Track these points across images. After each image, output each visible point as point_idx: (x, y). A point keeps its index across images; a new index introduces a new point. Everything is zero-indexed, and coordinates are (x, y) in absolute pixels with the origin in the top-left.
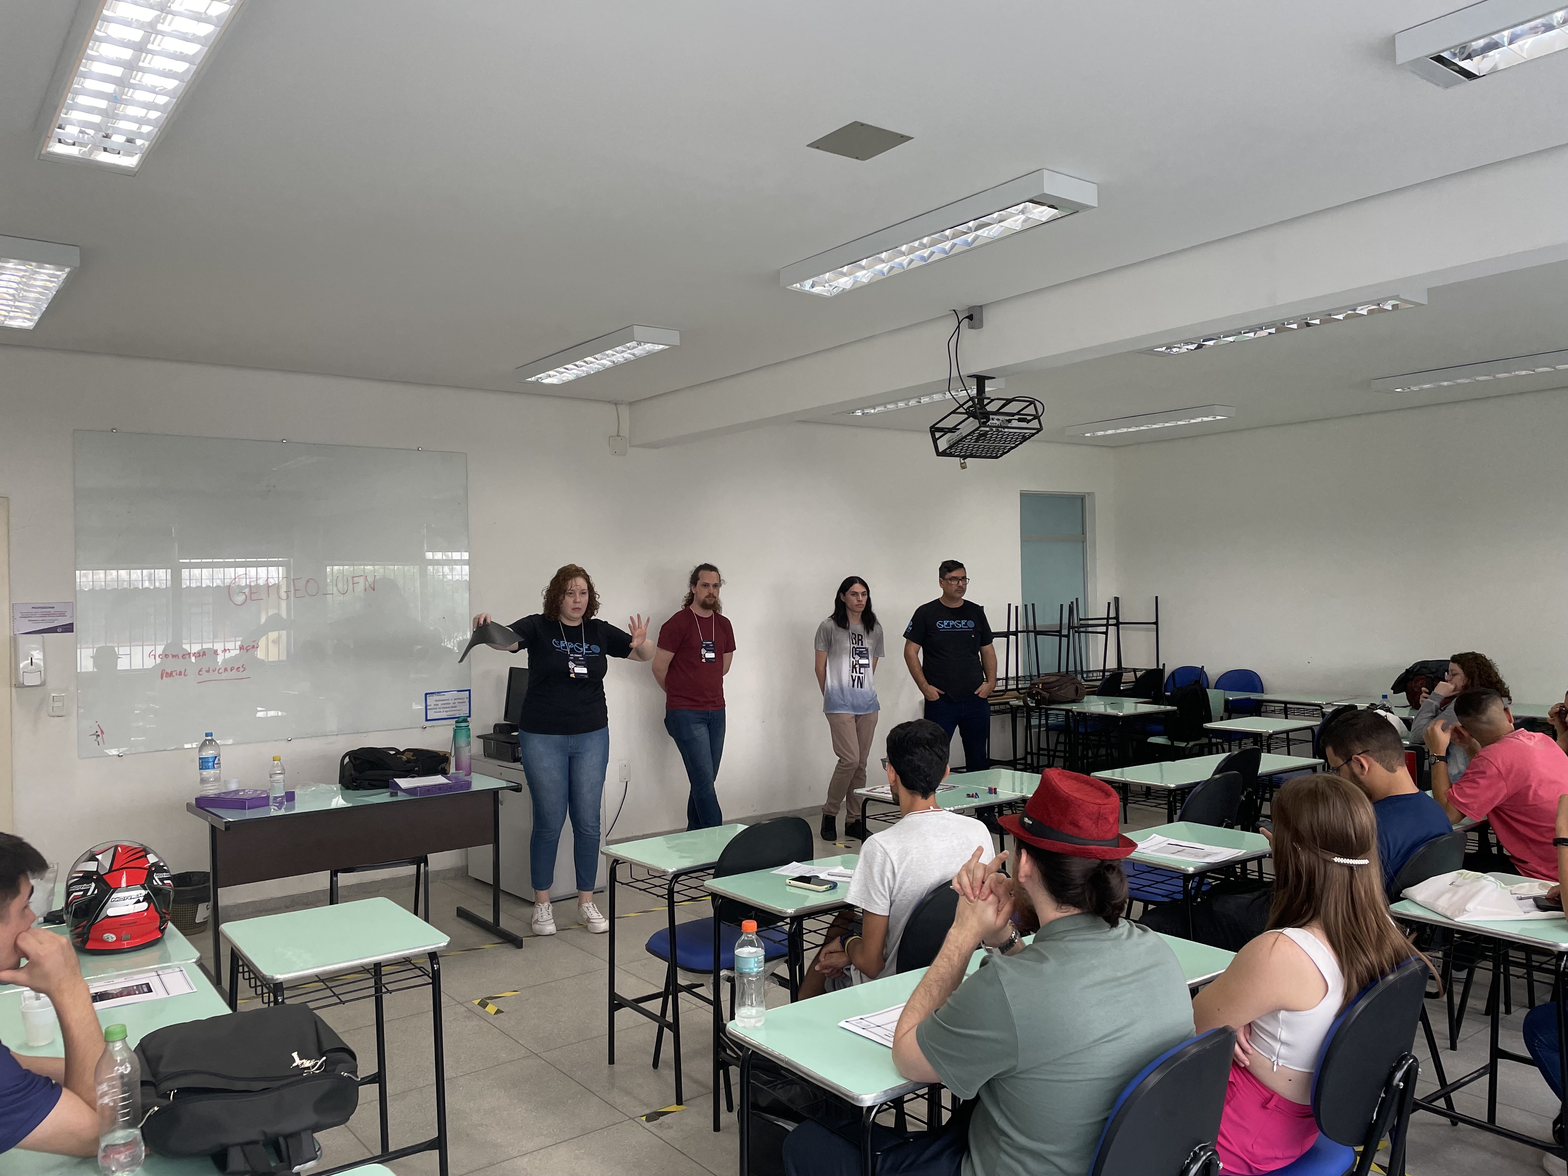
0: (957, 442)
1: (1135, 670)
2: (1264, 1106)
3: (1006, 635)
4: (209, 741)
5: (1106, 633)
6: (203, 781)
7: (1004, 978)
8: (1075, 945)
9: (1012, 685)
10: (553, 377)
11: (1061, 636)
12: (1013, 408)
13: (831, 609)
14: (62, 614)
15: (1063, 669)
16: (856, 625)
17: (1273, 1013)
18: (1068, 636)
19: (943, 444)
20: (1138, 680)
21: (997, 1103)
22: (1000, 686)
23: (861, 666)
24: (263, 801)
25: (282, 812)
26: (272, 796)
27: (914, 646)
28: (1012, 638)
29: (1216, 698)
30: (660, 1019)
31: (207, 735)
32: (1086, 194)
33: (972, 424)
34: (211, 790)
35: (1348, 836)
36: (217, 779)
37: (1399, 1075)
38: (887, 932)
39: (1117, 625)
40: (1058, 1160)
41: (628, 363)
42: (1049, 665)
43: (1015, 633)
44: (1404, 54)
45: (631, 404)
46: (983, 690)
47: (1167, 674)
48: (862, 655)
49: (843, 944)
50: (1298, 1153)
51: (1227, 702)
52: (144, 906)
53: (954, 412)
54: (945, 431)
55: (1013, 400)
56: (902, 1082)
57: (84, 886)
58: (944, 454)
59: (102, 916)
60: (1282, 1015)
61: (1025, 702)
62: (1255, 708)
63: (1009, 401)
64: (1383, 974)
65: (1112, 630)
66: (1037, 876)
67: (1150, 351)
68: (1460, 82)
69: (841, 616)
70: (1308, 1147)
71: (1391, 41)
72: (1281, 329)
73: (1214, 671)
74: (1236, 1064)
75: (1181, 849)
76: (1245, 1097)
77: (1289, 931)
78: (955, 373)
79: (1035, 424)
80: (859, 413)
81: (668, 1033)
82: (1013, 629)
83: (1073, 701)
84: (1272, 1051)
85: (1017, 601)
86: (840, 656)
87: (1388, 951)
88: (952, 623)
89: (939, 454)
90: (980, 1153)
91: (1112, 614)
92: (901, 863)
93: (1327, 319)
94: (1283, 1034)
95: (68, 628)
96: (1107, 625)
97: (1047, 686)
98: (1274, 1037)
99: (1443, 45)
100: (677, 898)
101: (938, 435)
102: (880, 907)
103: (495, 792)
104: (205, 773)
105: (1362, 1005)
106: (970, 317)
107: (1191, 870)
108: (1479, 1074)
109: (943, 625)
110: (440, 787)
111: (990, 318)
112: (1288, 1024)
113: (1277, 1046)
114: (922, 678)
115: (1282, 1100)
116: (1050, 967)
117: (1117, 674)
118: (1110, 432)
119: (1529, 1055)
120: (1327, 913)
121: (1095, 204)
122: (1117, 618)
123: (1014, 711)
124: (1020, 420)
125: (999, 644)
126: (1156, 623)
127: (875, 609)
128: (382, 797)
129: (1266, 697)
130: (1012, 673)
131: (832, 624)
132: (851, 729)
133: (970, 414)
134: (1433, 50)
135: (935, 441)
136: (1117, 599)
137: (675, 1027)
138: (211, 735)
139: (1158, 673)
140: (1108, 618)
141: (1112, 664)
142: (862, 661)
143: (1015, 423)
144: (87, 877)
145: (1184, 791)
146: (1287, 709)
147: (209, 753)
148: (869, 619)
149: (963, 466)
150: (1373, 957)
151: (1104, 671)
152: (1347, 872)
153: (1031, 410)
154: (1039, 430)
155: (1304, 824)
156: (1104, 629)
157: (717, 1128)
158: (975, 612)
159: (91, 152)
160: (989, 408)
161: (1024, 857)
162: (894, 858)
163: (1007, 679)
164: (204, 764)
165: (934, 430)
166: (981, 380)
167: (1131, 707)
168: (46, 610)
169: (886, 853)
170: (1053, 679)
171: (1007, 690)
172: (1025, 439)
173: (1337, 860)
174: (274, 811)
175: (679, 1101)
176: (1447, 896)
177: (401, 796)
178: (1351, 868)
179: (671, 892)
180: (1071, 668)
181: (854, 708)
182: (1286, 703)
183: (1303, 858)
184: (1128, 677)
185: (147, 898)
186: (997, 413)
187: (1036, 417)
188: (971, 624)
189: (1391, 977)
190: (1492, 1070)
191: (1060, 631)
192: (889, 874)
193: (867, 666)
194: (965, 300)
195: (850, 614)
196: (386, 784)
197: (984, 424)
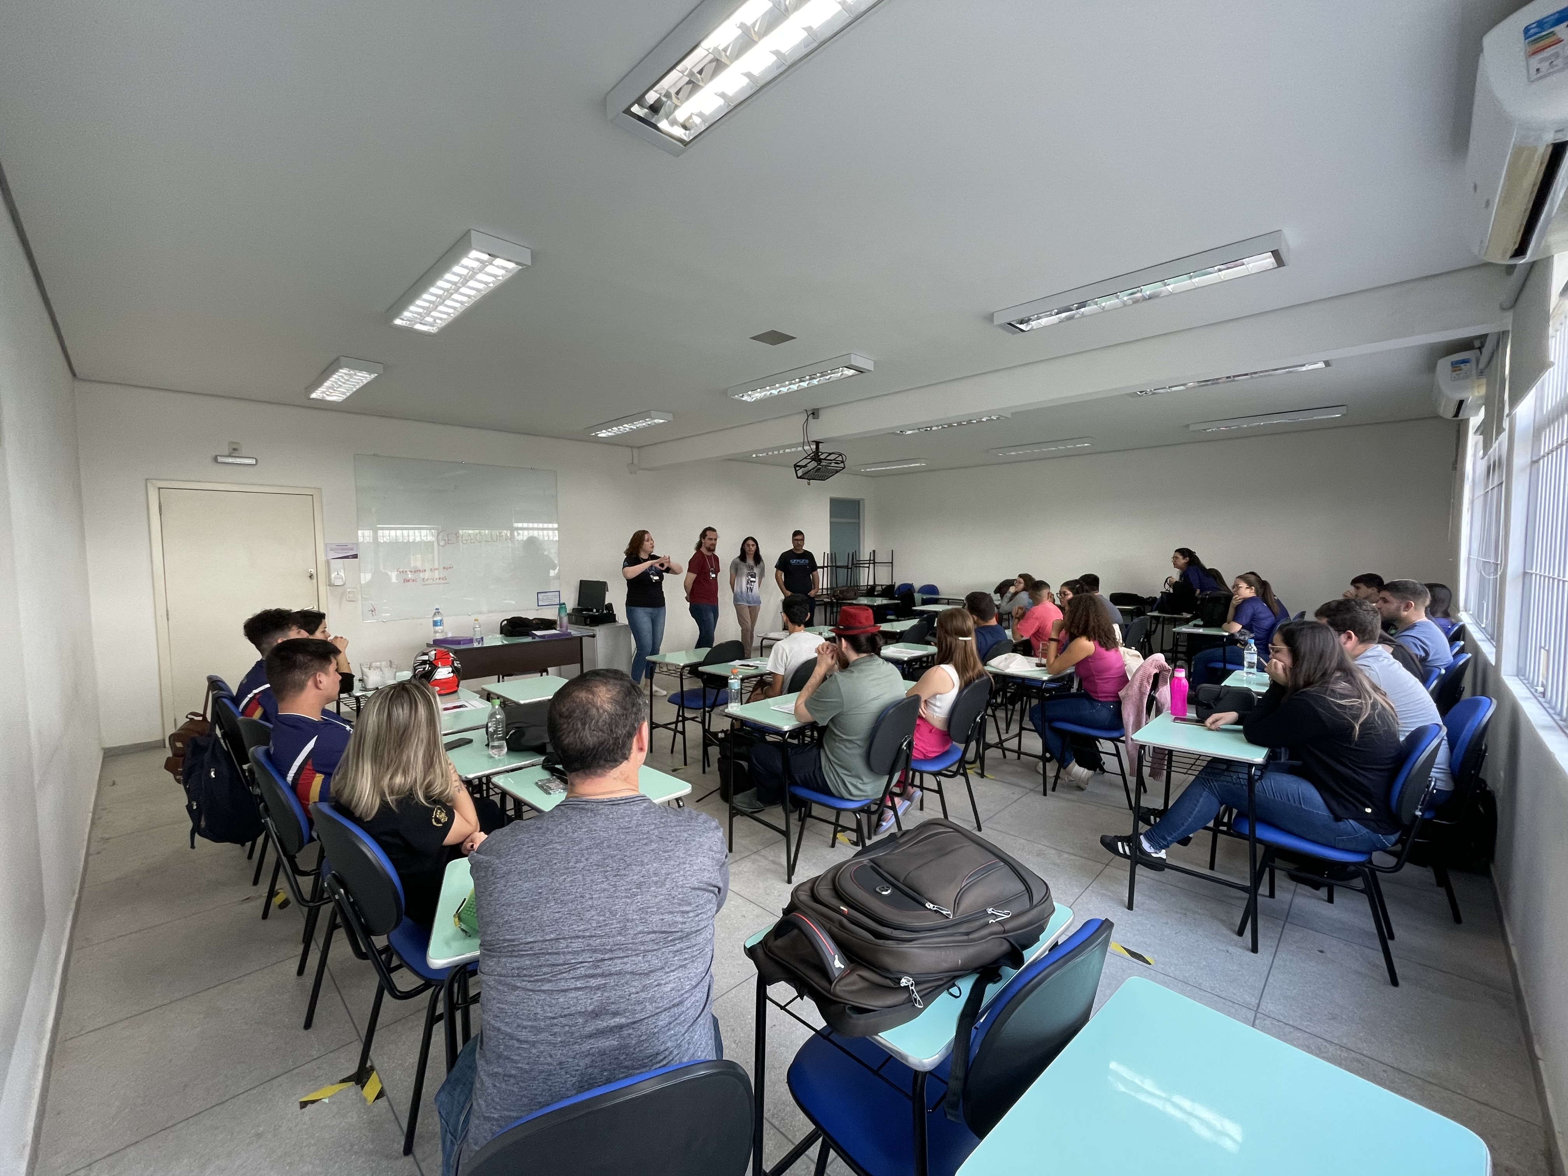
0: (807, 473)
1: (882, 585)
2: (930, 732)
3: (823, 567)
4: (437, 612)
5: (869, 567)
6: (436, 632)
7: (839, 679)
8: (864, 667)
9: (825, 592)
10: (603, 434)
11: (848, 568)
12: (832, 457)
13: (739, 554)
14: (352, 549)
15: (849, 585)
16: (750, 561)
17: (934, 696)
18: (851, 568)
19: (800, 473)
20: (883, 590)
21: (835, 727)
22: (820, 593)
23: (751, 581)
24: (471, 641)
25: (480, 646)
26: (475, 638)
27: (780, 572)
28: (825, 569)
29: (918, 597)
30: (676, 731)
31: (436, 609)
32: (868, 365)
33: (813, 464)
34: (439, 636)
35: (964, 630)
36: (442, 632)
37: (979, 717)
38: (783, 683)
39: (874, 563)
40: (858, 742)
41: (645, 428)
42: (842, 581)
43: (827, 567)
44: (997, 321)
45: (639, 448)
46: (812, 593)
47: (896, 586)
48: (754, 576)
49: (762, 690)
50: (942, 750)
51: (923, 599)
52: (452, 675)
53: (805, 458)
54: (801, 467)
55: (833, 453)
56: (798, 723)
57: (423, 666)
58: (800, 478)
59: (433, 679)
60: (938, 696)
61: (831, 599)
62: (936, 601)
63: (830, 454)
64: (974, 680)
65: (872, 565)
66: (849, 647)
67: (894, 433)
68: (1019, 333)
69: (743, 557)
70: (947, 748)
71: (992, 314)
72: (950, 425)
73: (917, 585)
74: (921, 717)
75: (902, 652)
76: (924, 729)
77: (942, 666)
78: (806, 440)
79: (842, 465)
80: (754, 456)
81: (679, 737)
82: (826, 565)
83: (853, 599)
84: (934, 711)
85: (828, 551)
86: (741, 576)
87: (976, 671)
88: (798, 561)
89: (798, 478)
90: (827, 745)
91: (872, 559)
92: (790, 652)
93: (969, 422)
94: (938, 704)
95: (355, 556)
96: (869, 563)
97: (841, 592)
98: (935, 705)
99: (1013, 318)
100: (684, 677)
101: (797, 468)
102: (781, 671)
103: (581, 638)
104: (437, 628)
105: (965, 691)
106: (813, 414)
107: (906, 659)
108: (1015, 736)
109: (794, 562)
110: (555, 634)
111: (823, 415)
112: (940, 700)
113: (936, 709)
114: (783, 587)
115: (937, 729)
116: (855, 675)
117: (873, 587)
118: (873, 469)
119: (1034, 728)
120: (956, 659)
121: (872, 369)
122: (874, 560)
123: (826, 604)
124: (836, 463)
125: (820, 571)
126: (892, 563)
127: (762, 553)
128: (529, 639)
129: (940, 597)
130: (825, 586)
131: (738, 560)
132: (747, 612)
133: (813, 459)
134: (1008, 321)
135: (796, 471)
136: (874, 551)
137: (683, 733)
138: (438, 609)
139: (892, 587)
140: (870, 560)
141: (871, 583)
142: (752, 579)
143: (833, 465)
144: (424, 662)
145: (902, 633)
146: (949, 602)
147: (438, 618)
148: (758, 559)
149: (809, 484)
150: (971, 673)
151: (868, 585)
152: (964, 643)
153: (840, 458)
154: (844, 468)
155: (949, 627)
156: (868, 565)
157: (704, 772)
158: (808, 556)
159: (415, 324)
160: (822, 457)
161: (843, 640)
162: (787, 651)
163: (822, 589)
164: (435, 624)
165: (796, 466)
166: (817, 443)
167: (879, 601)
168: (343, 547)
169: (784, 649)
170: (845, 588)
171: (822, 594)
172: (837, 472)
173: (960, 638)
174: (476, 645)
175: (685, 764)
176: (1003, 663)
177: (537, 639)
178: (965, 641)
179: (681, 675)
180: (852, 585)
181: (748, 602)
182: (948, 599)
183: (948, 639)
184: (879, 588)
185: (453, 672)
186: (825, 459)
187: (842, 462)
188: (807, 561)
189: (976, 681)
190: (1019, 735)
191: (848, 566)
192: (785, 657)
193: (755, 582)
194: (811, 406)
195: (747, 556)
196: (527, 634)
197: (819, 464)
